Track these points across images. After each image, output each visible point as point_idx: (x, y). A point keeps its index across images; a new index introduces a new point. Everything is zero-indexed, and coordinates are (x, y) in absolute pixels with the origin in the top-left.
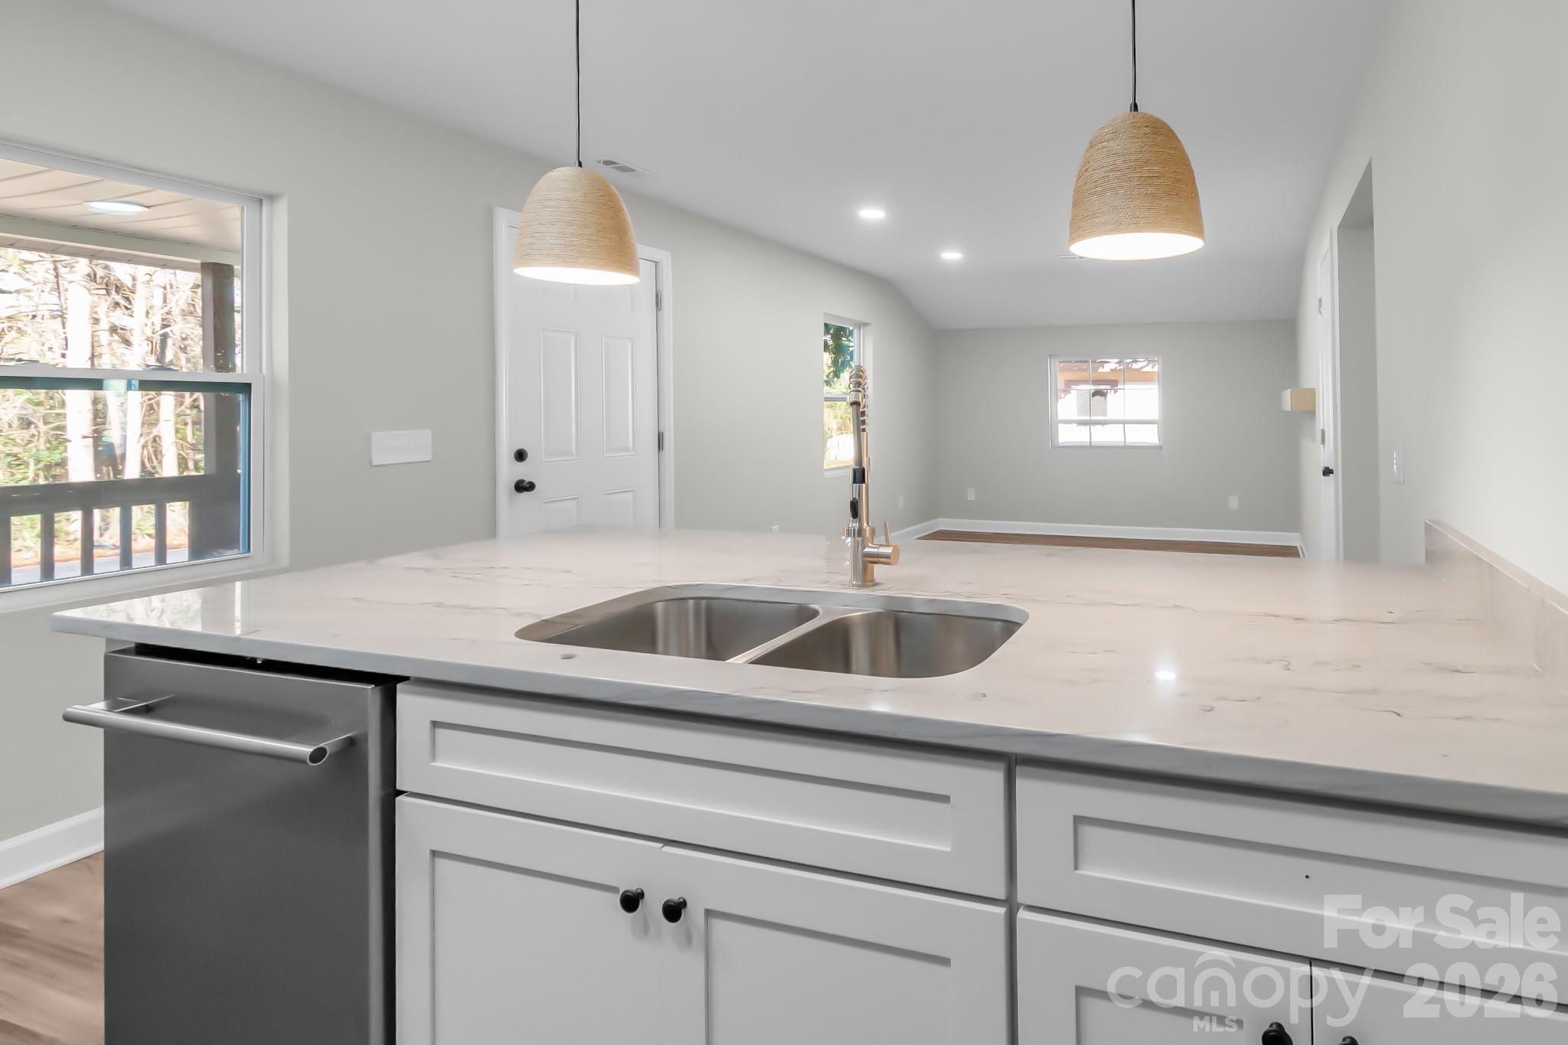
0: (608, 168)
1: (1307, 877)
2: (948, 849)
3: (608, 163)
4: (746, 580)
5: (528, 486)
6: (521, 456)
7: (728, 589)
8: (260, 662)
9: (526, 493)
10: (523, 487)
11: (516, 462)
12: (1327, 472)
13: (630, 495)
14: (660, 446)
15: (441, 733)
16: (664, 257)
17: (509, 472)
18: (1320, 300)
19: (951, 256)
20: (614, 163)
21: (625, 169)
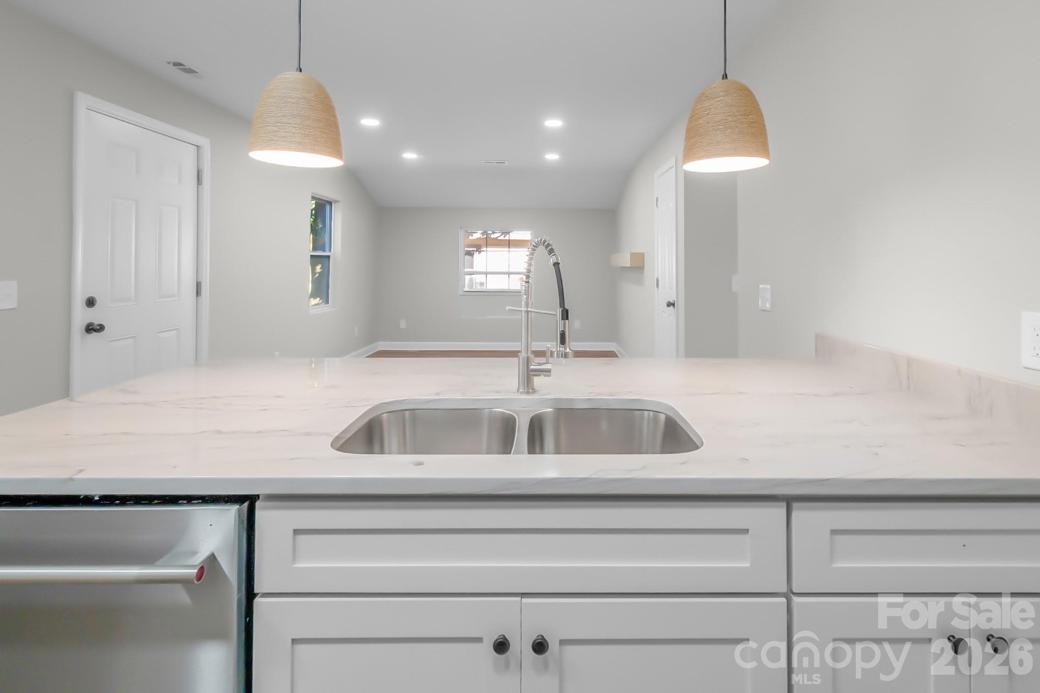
0: (175, 69)
1: (964, 546)
2: (748, 565)
3: (175, 64)
4: (437, 394)
5: (98, 327)
6: (91, 302)
7: (430, 401)
8: (98, 499)
9: (95, 333)
10: (90, 329)
11: (87, 307)
12: (670, 304)
13: (175, 332)
14: (198, 293)
15: (302, 538)
16: (205, 142)
17: (81, 316)
18: (657, 199)
19: (410, 156)
20: (181, 65)
21: (190, 71)
